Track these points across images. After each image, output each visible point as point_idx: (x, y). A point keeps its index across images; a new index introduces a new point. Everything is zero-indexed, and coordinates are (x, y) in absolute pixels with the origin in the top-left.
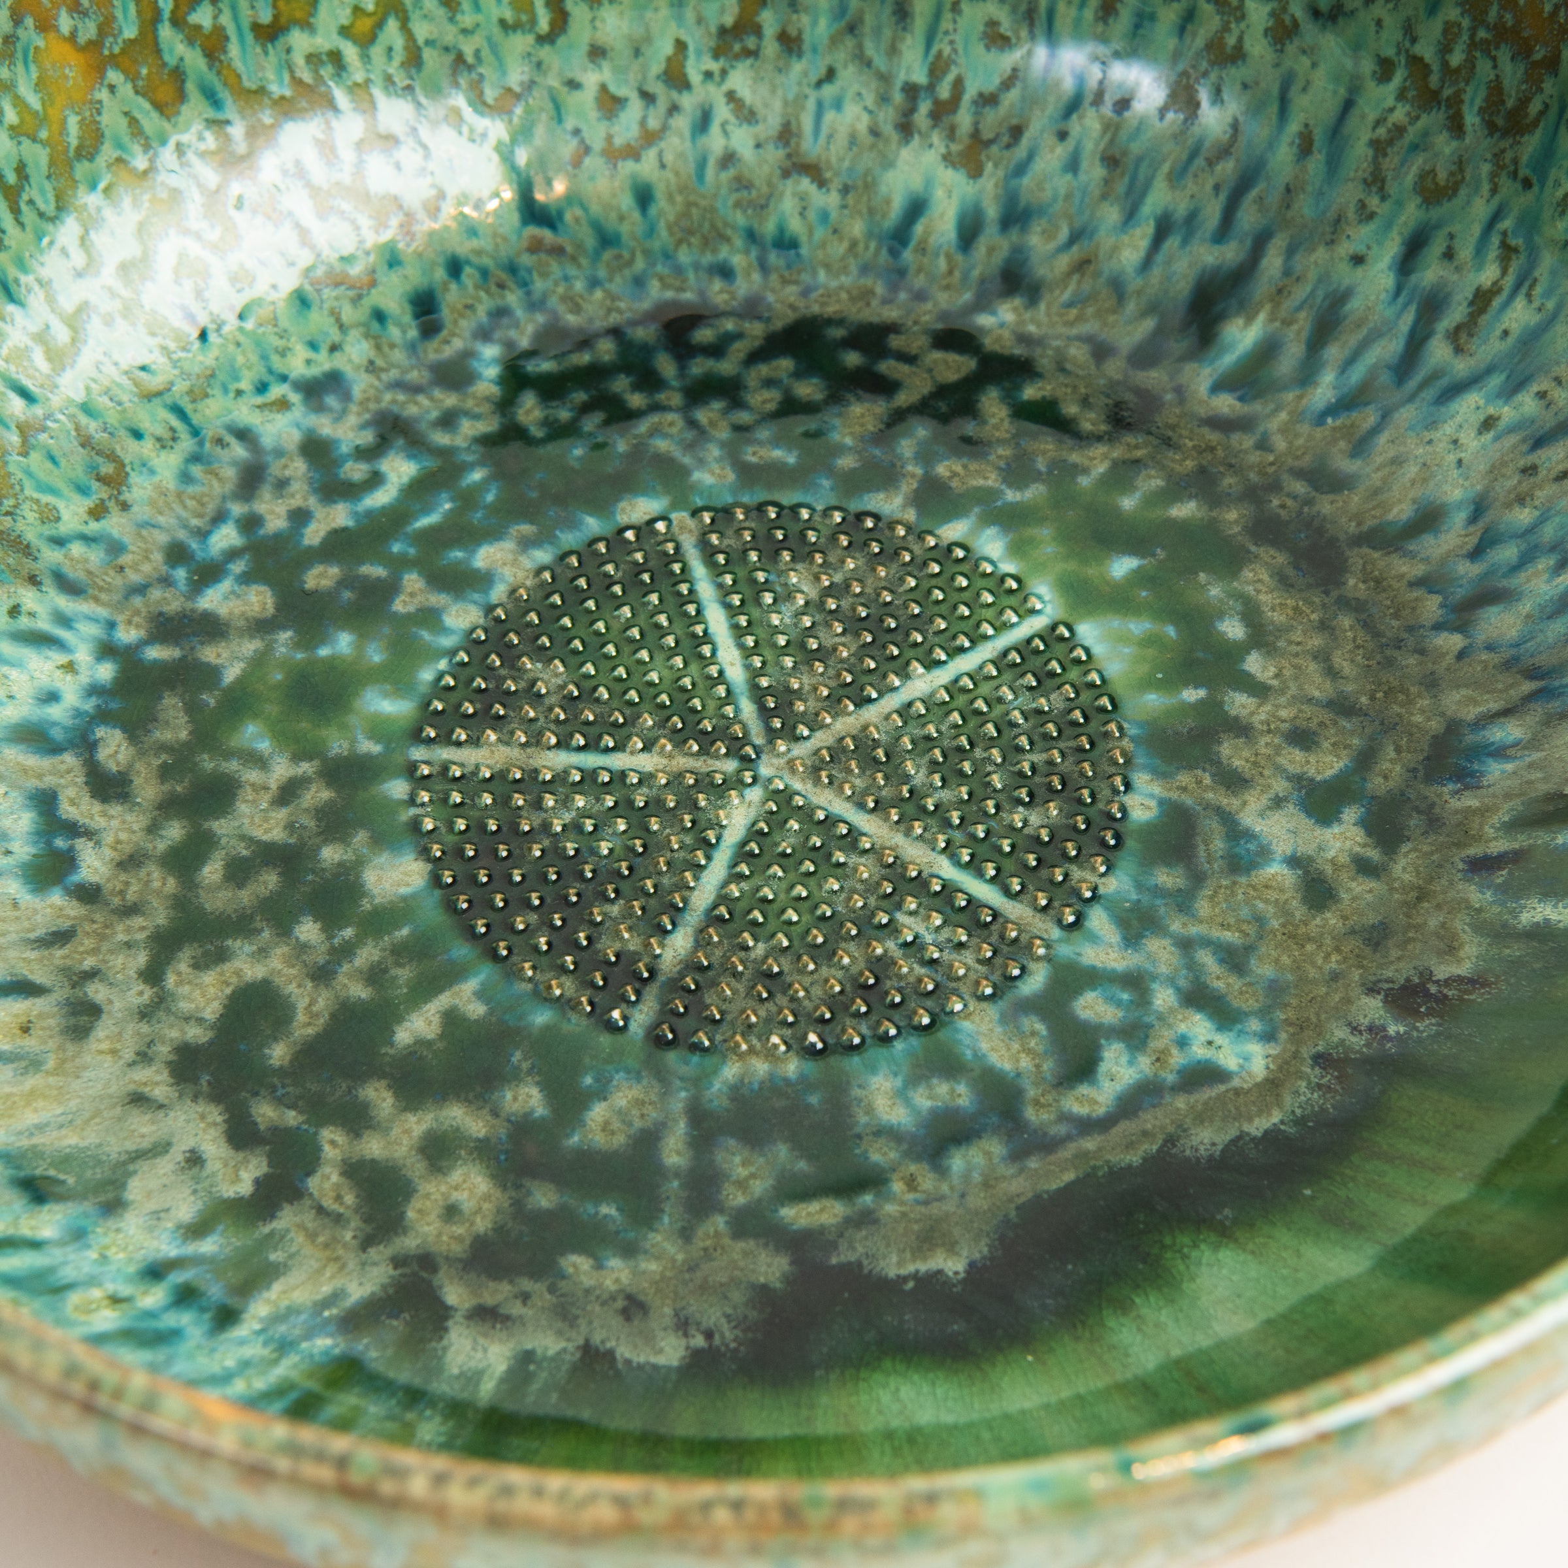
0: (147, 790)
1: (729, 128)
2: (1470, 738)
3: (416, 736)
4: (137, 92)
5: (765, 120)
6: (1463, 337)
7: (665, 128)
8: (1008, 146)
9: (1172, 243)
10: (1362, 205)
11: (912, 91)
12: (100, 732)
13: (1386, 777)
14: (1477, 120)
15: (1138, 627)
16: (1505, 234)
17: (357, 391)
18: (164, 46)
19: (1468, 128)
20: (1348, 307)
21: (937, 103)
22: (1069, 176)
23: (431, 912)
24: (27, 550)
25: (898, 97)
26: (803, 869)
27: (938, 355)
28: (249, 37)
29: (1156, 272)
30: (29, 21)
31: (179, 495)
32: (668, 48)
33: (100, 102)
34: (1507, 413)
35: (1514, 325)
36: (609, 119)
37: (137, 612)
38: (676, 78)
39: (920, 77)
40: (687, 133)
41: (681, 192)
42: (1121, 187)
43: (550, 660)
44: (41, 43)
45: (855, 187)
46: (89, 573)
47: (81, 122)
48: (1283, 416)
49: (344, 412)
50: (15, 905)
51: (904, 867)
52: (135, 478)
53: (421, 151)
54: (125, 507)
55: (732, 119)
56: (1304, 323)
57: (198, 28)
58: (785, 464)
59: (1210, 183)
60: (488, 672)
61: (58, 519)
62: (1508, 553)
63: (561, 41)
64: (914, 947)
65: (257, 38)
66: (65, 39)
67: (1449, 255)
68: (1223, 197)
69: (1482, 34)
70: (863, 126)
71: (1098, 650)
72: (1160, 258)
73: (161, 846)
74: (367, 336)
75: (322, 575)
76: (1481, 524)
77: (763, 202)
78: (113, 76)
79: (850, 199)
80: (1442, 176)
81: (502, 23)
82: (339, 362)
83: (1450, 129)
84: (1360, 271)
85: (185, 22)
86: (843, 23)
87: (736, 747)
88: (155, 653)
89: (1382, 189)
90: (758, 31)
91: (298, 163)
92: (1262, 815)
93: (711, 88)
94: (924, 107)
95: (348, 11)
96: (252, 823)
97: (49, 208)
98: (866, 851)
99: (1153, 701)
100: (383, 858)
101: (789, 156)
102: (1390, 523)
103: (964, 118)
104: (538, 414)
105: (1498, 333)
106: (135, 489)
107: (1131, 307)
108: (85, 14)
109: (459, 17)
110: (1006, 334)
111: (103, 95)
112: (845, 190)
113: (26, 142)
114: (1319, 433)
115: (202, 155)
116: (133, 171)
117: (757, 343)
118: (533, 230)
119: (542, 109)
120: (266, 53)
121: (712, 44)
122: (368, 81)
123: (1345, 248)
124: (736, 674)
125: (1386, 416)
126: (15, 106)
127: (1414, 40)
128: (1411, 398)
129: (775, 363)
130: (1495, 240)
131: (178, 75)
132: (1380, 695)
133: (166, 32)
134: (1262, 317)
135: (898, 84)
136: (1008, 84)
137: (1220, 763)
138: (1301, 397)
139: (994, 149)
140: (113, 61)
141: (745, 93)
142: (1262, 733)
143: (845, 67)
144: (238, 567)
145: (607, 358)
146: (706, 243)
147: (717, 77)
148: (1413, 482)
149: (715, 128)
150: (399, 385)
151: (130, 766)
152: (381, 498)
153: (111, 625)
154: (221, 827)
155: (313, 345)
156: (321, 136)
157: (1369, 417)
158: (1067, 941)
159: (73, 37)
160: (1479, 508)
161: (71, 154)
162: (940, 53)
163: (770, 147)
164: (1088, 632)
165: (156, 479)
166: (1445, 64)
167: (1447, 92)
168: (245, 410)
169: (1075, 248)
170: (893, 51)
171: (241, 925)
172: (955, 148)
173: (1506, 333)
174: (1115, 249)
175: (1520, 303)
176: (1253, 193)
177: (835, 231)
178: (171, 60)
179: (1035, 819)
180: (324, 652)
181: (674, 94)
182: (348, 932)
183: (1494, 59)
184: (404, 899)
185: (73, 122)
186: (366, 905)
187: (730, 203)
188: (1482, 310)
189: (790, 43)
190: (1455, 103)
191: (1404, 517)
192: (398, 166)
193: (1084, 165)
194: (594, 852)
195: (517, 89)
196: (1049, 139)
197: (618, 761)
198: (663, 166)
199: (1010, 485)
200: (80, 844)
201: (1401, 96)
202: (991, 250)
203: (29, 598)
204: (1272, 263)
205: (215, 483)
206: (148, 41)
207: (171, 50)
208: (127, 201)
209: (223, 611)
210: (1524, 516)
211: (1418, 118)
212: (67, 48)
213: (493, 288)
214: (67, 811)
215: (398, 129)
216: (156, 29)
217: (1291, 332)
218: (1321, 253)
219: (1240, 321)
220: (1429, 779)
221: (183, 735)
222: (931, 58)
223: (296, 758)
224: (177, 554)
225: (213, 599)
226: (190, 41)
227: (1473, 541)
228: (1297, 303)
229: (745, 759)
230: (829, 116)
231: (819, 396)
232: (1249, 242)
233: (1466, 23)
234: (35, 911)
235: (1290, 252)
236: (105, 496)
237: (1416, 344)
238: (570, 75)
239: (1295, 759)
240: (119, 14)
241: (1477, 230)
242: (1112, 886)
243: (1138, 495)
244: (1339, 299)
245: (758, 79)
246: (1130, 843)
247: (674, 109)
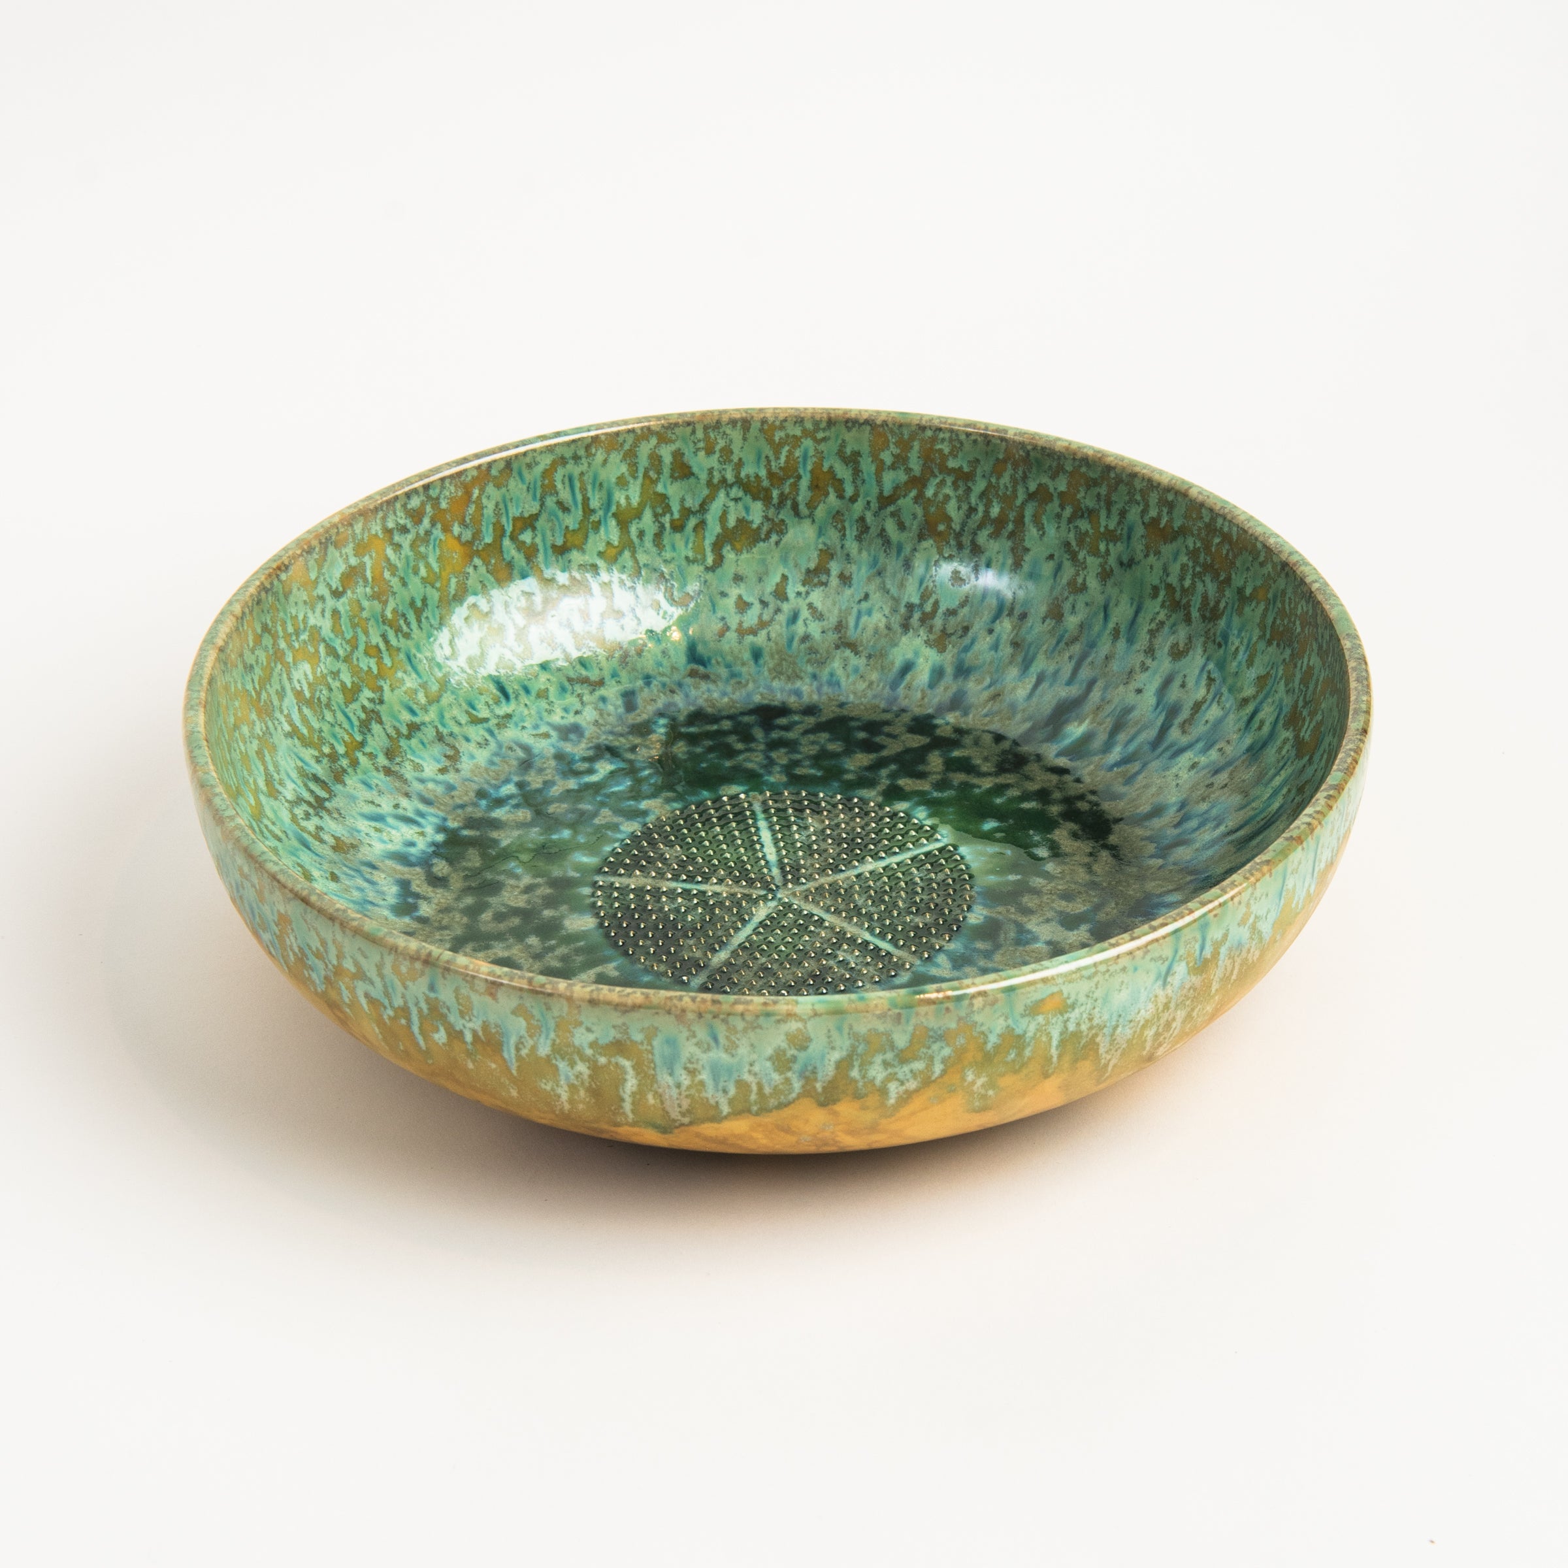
0: (456, 883)
1: (808, 622)
2: (1156, 900)
3: (599, 871)
4: (488, 572)
5: (828, 619)
6: (1187, 725)
7: (772, 620)
8: (961, 637)
9: (1045, 685)
10: (1143, 663)
11: (910, 607)
12: (435, 861)
13: (1107, 914)
14: (1198, 614)
15: (992, 849)
16: (1209, 672)
17: (587, 734)
18: (504, 549)
19: (1193, 619)
20: (1131, 716)
21: (924, 613)
22: (993, 652)
23: (598, 937)
24: (405, 781)
25: (903, 610)
26: (792, 932)
27: (909, 735)
28: (550, 551)
29: (1035, 699)
30: (439, 526)
31: (486, 770)
32: (778, 579)
33: (468, 573)
34: (1203, 760)
35: (1211, 717)
36: (742, 613)
37: (459, 816)
38: (780, 594)
39: (916, 600)
40: (784, 624)
41: (778, 653)
42: (1019, 659)
43: (673, 846)
44: (443, 538)
45: (875, 656)
46: (436, 796)
47: (457, 582)
48: (1092, 767)
49: (579, 742)
50: (386, 919)
51: (845, 933)
52: (464, 759)
53: (636, 621)
54: (457, 771)
55: (811, 618)
56: (1109, 723)
57: (524, 543)
58: (816, 776)
59: (1067, 655)
60: (641, 849)
61: (423, 771)
62: (1193, 823)
63: (719, 570)
64: (843, 963)
65: (554, 552)
66: (455, 538)
67: (1183, 686)
68: (1073, 662)
69: (1198, 569)
70: (882, 625)
71: (968, 858)
72: (1038, 692)
73: (461, 906)
74: (596, 709)
75: (559, 807)
76: (1183, 812)
77: (823, 661)
78: (477, 561)
79: (872, 662)
80: (1181, 645)
81: (687, 558)
82: (578, 719)
83: (1185, 621)
84: (1139, 696)
85: (517, 539)
86: (875, 570)
87: (766, 886)
88: (465, 833)
89: (1153, 655)
90: (828, 572)
91: (568, 620)
92: (1038, 925)
93: (800, 600)
94: (917, 616)
95: (604, 544)
96: (509, 899)
97: (435, 622)
98: (826, 927)
99: (992, 879)
100: (575, 916)
101: (840, 638)
102: (1137, 814)
103: (938, 622)
104: (685, 749)
105: (1203, 722)
106: (463, 764)
107: (1019, 717)
108: (466, 526)
109: (663, 554)
110: (949, 728)
111: (470, 570)
112: (869, 657)
113: (429, 588)
114: (1109, 774)
115: (518, 609)
116: (480, 612)
117: (810, 726)
118: (695, 666)
119: (704, 606)
120: (558, 561)
121: (802, 578)
122: (610, 582)
123: (1134, 685)
124: (772, 857)
125: (1145, 765)
126: (426, 567)
127: (1168, 575)
128: (1158, 757)
129: (818, 735)
130: (1205, 676)
131: (510, 565)
132: (1113, 883)
133: (507, 542)
134: (1087, 722)
135: (903, 603)
136: (963, 604)
137: (1021, 904)
138: (1102, 759)
139: (953, 638)
140: (478, 553)
141: (819, 605)
142: (1047, 894)
143: (875, 593)
144: (513, 802)
145: (726, 728)
146: (789, 678)
147: (803, 595)
148: (1153, 795)
149: (800, 622)
150: (611, 733)
151: (449, 875)
152: (594, 778)
153: (445, 819)
154: (493, 900)
155: (566, 710)
156: (583, 608)
157: (1135, 767)
158: (924, 966)
159: (459, 538)
160: (1183, 805)
161: (451, 597)
162: (927, 587)
163: (830, 633)
164: (963, 850)
165: (475, 761)
166: (1182, 586)
167: (1184, 601)
168: (526, 736)
169: (992, 688)
170: (902, 585)
171: (500, 937)
172: (932, 637)
173: (1207, 722)
174: (1014, 689)
175: (1215, 706)
176: (1089, 659)
177: (862, 677)
178: (507, 557)
179: (917, 920)
180: (555, 837)
181: (779, 602)
182: (553, 942)
183: (1204, 582)
184: (583, 931)
185: (454, 581)
186: (564, 932)
187: (805, 660)
188: (1197, 712)
189: (845, 579)
190: (1188, 606)
191: (1145, 811)
192: (622, 628)
193: (1001, 647)
194: (685, 920)
195: (692, 593)
196: (983, 633)
197: (703, 887)
198: (769, 639)
199: (936, 791)
200: (420, 902)
201: (1163, 606)
202: (946, 689)
203: (404, 802)
204: (1096, 695)
205: (506, 766)
206: (496, 546)
207: (508, 552)
208: (476, 626)
209: (504, 818)
210: (1204, 807)
211: (1170, 616)
212: (455, 543)
213: (668, 692)
214: (414, 888)
215: (625, 608)
216: (502, 540)
217: (1102, 728)
218: (1121, 688)
219: (1076, 724)
220: (1130, 915)
221: (478, 865)
222: (922, 590)
223: (535, 876)
224: (481, 794)
225: (499, 813)
226: (519, 549)
227: (1178, 819)
228: (1106, 714)
229: (771, 890)
230: (864, 619)
231: (839, 750)
232: (1084, 685)
233: (1191, 564)
234: (396, 923)
235: (1105, 688)
236: (448, 764)
237: (1164, 730)
238: (722, 589)
239: (1062, 905)
240: (484, 529)
241: (1197, 671)
242: (952, 946)
243: (1005, 798)
244: (1128, 710)
245: (827, 596)
246: (964, 931)
247: (778, 610)
